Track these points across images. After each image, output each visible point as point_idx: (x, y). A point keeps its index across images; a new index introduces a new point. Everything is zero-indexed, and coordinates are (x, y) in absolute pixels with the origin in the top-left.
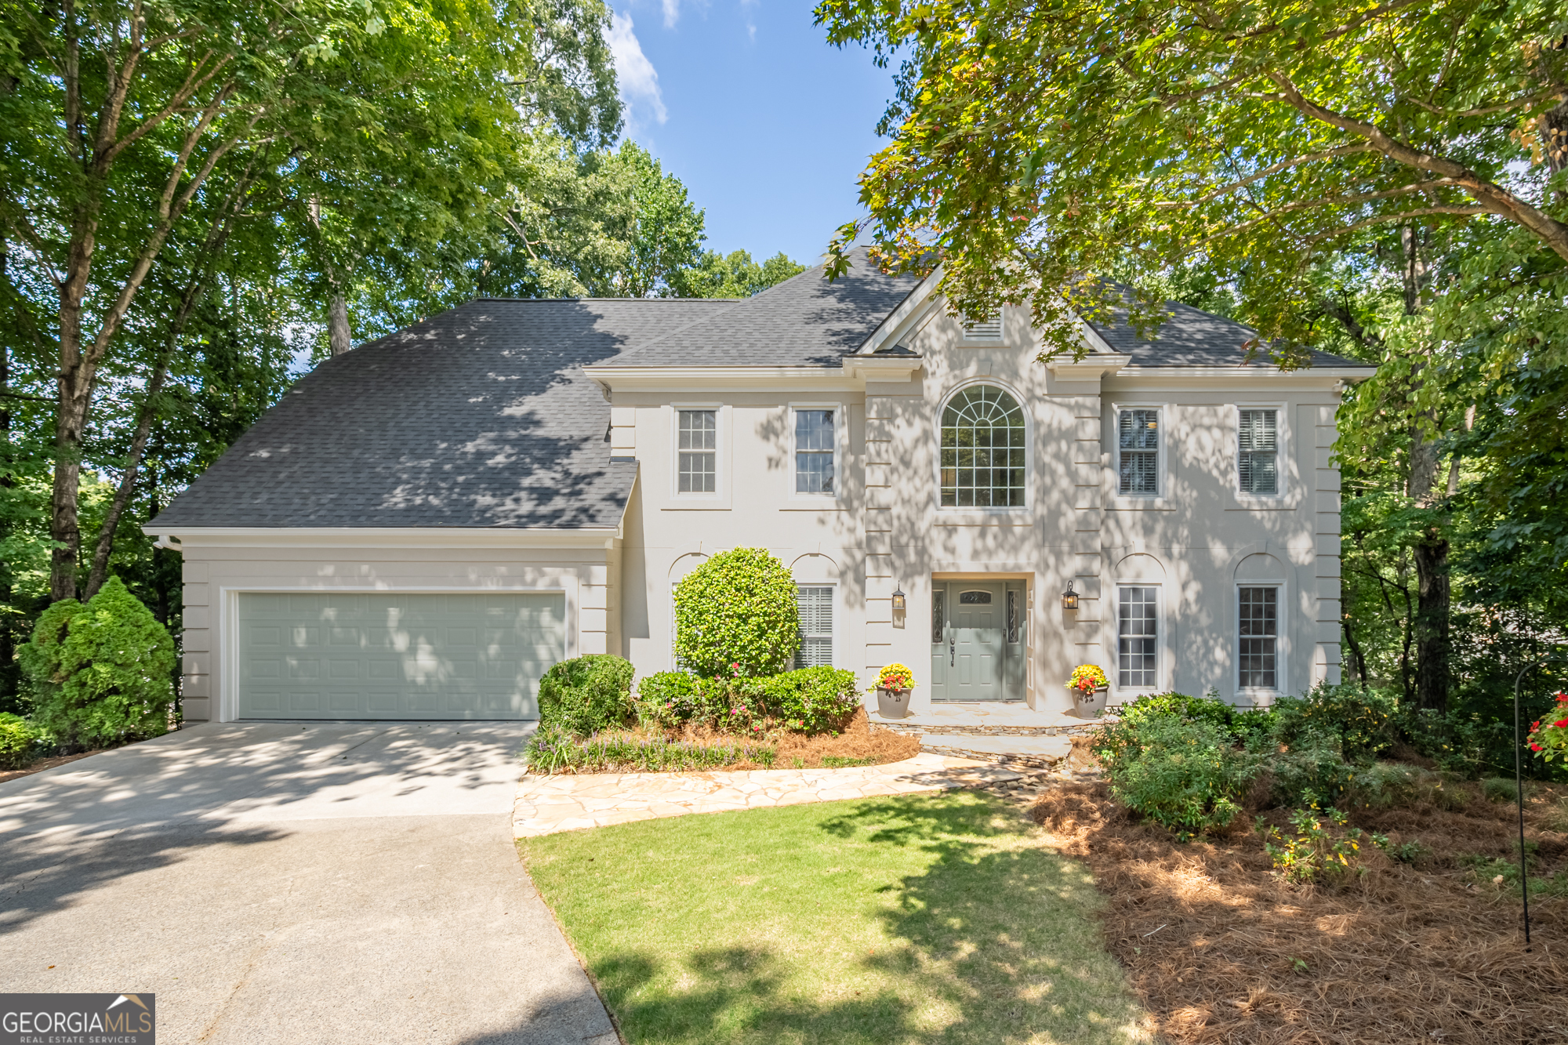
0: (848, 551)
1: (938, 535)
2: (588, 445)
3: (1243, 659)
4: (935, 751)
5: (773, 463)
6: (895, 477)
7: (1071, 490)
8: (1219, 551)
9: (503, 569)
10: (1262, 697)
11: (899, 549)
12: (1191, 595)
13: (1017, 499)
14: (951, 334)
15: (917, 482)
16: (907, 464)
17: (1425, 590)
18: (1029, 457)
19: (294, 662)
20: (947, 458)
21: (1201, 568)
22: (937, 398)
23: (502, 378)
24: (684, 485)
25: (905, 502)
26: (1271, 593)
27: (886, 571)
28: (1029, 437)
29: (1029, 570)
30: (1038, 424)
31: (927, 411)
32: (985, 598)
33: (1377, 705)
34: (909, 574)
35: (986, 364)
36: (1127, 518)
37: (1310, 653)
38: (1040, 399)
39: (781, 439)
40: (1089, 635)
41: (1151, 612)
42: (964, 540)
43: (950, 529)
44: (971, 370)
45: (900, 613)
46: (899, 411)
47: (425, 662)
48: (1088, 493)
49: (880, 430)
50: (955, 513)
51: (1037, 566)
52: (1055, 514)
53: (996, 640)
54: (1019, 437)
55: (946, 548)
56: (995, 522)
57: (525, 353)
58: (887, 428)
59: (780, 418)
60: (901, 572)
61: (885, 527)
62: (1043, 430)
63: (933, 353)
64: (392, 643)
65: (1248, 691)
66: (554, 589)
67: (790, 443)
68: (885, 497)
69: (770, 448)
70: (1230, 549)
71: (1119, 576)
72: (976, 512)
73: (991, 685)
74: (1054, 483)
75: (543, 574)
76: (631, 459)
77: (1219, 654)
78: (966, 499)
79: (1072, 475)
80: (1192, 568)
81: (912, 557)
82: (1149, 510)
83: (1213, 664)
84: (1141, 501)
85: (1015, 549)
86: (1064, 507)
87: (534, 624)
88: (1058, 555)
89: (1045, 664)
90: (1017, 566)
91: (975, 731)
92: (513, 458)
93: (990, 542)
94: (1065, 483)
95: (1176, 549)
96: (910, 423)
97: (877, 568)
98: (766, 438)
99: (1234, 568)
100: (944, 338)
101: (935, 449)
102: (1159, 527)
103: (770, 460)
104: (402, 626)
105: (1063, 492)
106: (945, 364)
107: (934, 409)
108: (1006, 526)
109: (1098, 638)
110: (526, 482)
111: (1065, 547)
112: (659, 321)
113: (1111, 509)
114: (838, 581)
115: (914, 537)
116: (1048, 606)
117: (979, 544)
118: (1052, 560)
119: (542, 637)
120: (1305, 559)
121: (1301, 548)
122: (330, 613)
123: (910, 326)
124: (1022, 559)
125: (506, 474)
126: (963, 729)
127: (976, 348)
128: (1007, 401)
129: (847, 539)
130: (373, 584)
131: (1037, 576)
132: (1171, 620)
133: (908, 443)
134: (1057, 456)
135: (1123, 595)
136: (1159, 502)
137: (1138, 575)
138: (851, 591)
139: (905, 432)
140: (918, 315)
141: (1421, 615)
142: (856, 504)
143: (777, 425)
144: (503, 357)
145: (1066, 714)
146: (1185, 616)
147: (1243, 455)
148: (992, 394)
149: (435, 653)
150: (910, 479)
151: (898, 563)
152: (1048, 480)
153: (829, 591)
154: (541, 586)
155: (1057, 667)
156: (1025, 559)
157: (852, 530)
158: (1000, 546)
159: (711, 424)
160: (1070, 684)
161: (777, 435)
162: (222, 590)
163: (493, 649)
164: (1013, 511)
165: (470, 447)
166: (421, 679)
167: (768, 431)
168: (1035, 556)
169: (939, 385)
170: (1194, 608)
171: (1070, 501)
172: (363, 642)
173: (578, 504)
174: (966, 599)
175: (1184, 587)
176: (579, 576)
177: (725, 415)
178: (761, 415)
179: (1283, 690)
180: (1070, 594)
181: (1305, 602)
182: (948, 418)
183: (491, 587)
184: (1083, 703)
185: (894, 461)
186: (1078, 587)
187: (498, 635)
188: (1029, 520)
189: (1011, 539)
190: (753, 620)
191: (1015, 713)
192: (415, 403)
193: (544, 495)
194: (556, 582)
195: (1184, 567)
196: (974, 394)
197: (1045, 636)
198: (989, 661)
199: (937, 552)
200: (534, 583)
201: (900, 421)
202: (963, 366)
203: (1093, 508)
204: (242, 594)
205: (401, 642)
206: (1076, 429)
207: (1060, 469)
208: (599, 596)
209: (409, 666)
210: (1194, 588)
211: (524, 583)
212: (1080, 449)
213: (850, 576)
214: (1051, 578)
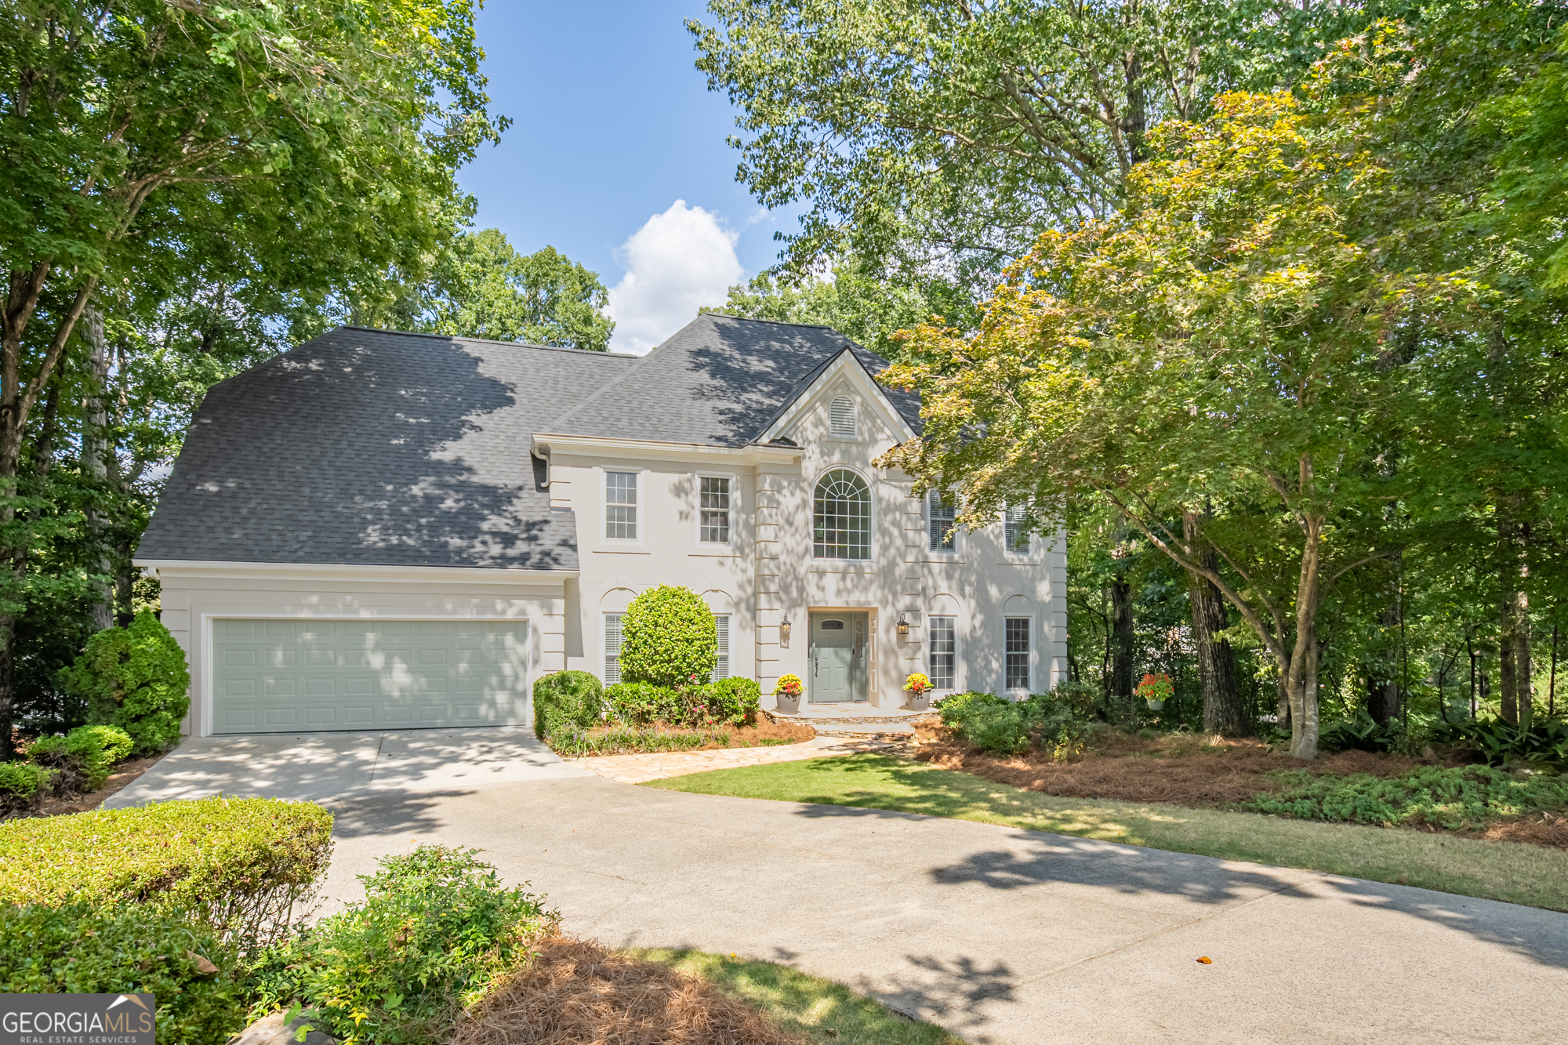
0: (741, 586)
1: (813, 578)
2: (522, 494)
3: (1008, 669)
4: (827, 734)
5: (684, 516)
6: (782, 534)
7: (903, 548)
8: (994, 591)
9: (475, 601)
10: (1021, 694)
11: (786, 588)
12: (977, 623)
13: (866, 555)
14: (822, 429)
15: (798, 537)
16: (790, 523)
17: (1117, 617)
18: (874, 522)
19: (271, 681)
20: (818, 521)
21: (984, 604)
22: (812, 477)
23: (412, 420)
24: (610, 533)
25: (790, 552)
26: (1025, 623)
27: (776, 605)
28: (874, 509)
29: (875, 605)
30: (880, 500)
31: (805, 485)
32: (839, 625)
33: (1089, 692)
34: (794, 604)
35: (845, 453)
36: (936, 568)
37: (1049, 664)
38: (882, 482)
39: (690, 498)
40: (915, 653)
41: (951, 635)
42: (831, 582)
43: (821, 573)
44: (836, 457)
45: (785, 636)
46: (785, 484)
47: (400, 678)
48: (914, 551)
49: (771, 499)
50: (825, 563)
51: (881, 602)
52: (892, 564)
53: (847, 655)
54: (866, 509)
55: (818, 587)
56: (852, 570)
57: (423, 395)
58: (777, 496)
59: (689, 481)
60: (787, 604)
61: (776, 572)
62: (884, 504)
63: (810, 442)
64: (368, 663)
65: (1013, 691)
66: (521, 618)
67: (696, 500)
68: (774, 548)
69: (681, 504)
70: (1001, 591)
71: (931, 609)
72: (840, 563)
73: (844, 688)
74: (891, 542)
75: (511, 605)
76: (568, 510)
77: (995, 665)
78: (831, 553)
79: (904, 537)
80: (978, 604)
81: (795, 594)
82: (951, 562)
83: (990, 672)
84: (945, 556)
85: (866, 589)
86: (898, 560)
87: (500, 646)
88: (895, 594)
89: (886, 673)
90: (868, 602)
91: (846, 721)
92: (462, 504)
93: (849, 584)
94: (899, 542)
95: (967, 589)
96: (792, 494)
97: (769, 601)
98: (678, 495)
99: (1003, 604)
100: (817, 432)
101: (810, 513)
102: (957, 575)
103: (681, 513)
104: (377, 647)
105: (898, 549)
106: (817, 451)
107: (810, 485)
108: (860, 573)
109: (919, 655)
110: (485, 526)
111: (899, 588)
112: (537, 370)
113: (926, 562)
114: (733, 611)
115: (796, 578)
116: (888, 630)
117: (841, 585)
118: (890, 598)
119: (506, 657)
120: (1047, 598)
121: (1044, 590)
122: (308, 636)
123: (793, 424)
124: (871, 597)
125: (463, 518)
126: (839, 720)
127: (839, 442)
128: (860, 483)
129: (740, 577)
130: (357, 612)
131: (881, 610)
132: (964, 640)
133: (792, 509)
134: (894, 523)
135: (933, 625)
136: (956, 557)
137: (943, 608)
138: (744, 618)
139: (790, 500)
140: (800, 415)
141: (1115, 636)
142: (747, 550)
143: (687, 485)
144: (402, 397)
145: (902, 708)
146: (974, 638)
147: (1008, 526)
148: (849, 475)
149: (410, 671)
150: (793, 535)
151: (784, 597)
152: (887, 540)
153: (726, 619)
154: (510, 615)
155: (894, 674)
156: (869, 597)
157: (744, 571)
158: (855, 586)
159: (633, 483)
160: (907, 687)
161: (687, 494)
162: (203, 616)
163: (463, 667)
164: (865, 563)
165: (416, 490)
166: (396, 694)
167: (679, 490)
168: (879, 594)
169: (814, 466)
170: (979, 632)
171: (903, 556)
172: (341, 662)
173: (539, 549)
174: (826, 625)
175: (973, 617)
176: (542, 607)
177: (644, 477)
178: (675, 478)
179: (1033, 688)
180: (903, 623)
181: (1046, 628)
182: (819, 492)
183: (468, 615)
184: (915, 700)
185: (781, 521)
186: (908, 618)
187: (467, 654)
188: (875, 569)
189: (863, 582)
190: (697, 643)
191: (864, 709)
192: (337, 442)
193: (508, 540)
194: (523, 612)
195: (973, 603)
196: (836, 474)
197: (886, 653)
198: (843, 671)
199: (812, 590)
200: (504, 612)
201: (785, 492)
202: (830, 454)
203: (917, 562)
204: (216, 620)
205: (377, 661)
206: (906, 504)
207: (895, 532)
208: (558, 624)
209: (385, 683)
210: (980, 618)
211: (494, 612)
212: (909, 519)
213: (743, 606)
214: (890, 610)
